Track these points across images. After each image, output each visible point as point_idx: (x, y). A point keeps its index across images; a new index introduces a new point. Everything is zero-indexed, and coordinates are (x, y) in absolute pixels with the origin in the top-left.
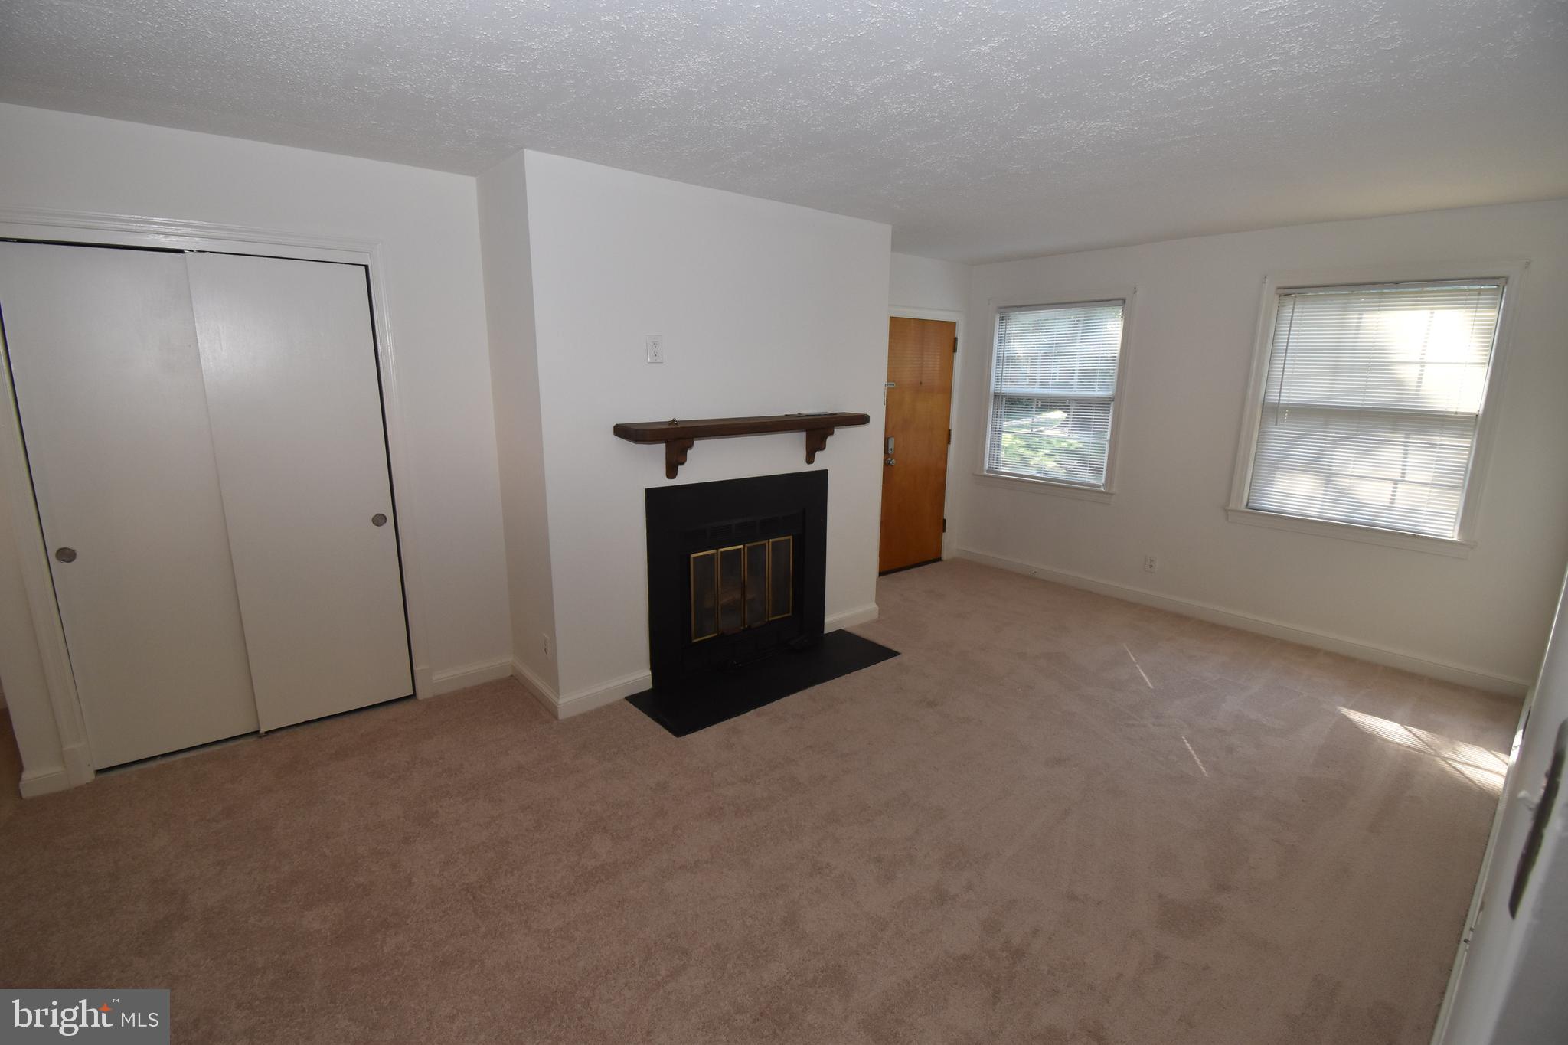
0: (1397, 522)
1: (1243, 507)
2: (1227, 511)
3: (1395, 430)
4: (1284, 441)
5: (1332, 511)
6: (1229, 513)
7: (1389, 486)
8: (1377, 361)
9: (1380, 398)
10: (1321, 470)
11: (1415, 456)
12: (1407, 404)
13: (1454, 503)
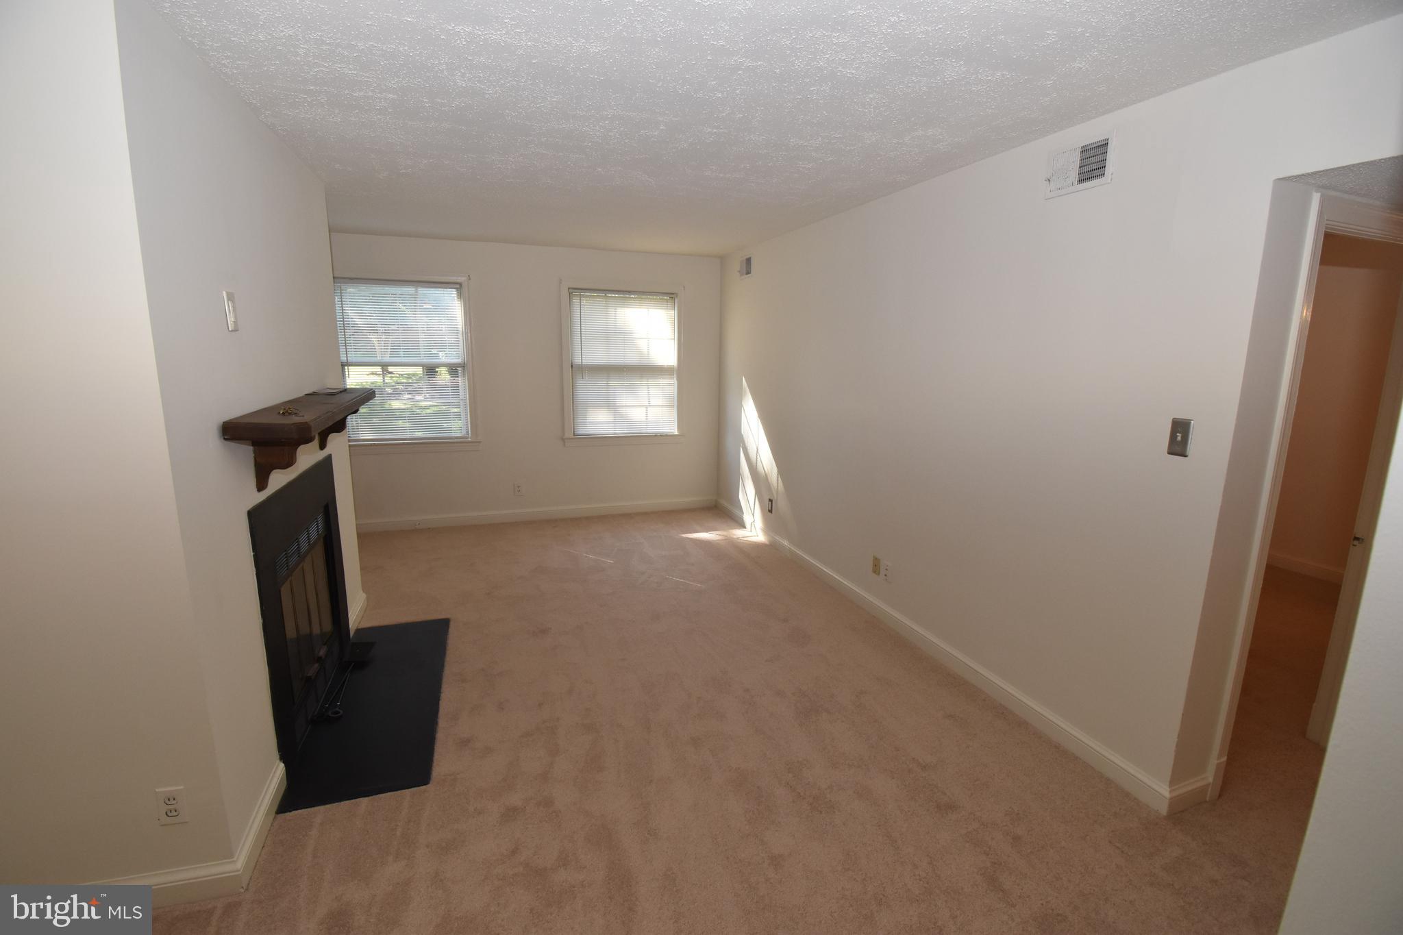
0: (651, 430)
1: (572, 436)
2: (563, 440)
3: (642, 377)
4: (586, 388)
5: (620, 430)
6: (566, 441)
7: (644, 409)
8: (625, 338)
9: (631, 359)
10: (610, 405)
11: (653, 391)
12: (645, 362)
13: (673, 415)
